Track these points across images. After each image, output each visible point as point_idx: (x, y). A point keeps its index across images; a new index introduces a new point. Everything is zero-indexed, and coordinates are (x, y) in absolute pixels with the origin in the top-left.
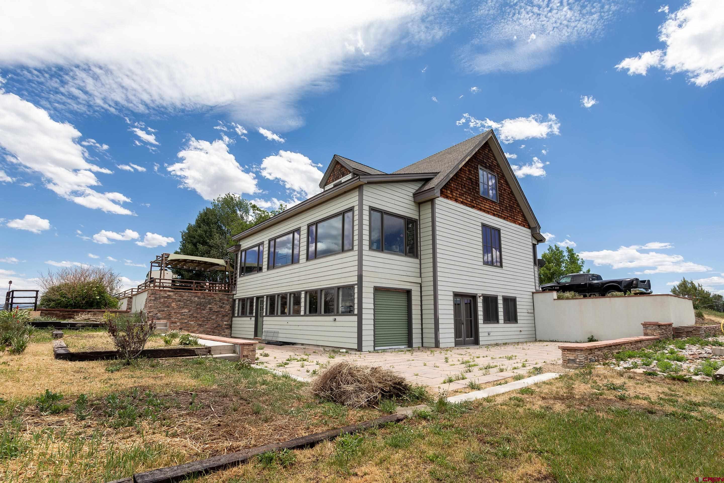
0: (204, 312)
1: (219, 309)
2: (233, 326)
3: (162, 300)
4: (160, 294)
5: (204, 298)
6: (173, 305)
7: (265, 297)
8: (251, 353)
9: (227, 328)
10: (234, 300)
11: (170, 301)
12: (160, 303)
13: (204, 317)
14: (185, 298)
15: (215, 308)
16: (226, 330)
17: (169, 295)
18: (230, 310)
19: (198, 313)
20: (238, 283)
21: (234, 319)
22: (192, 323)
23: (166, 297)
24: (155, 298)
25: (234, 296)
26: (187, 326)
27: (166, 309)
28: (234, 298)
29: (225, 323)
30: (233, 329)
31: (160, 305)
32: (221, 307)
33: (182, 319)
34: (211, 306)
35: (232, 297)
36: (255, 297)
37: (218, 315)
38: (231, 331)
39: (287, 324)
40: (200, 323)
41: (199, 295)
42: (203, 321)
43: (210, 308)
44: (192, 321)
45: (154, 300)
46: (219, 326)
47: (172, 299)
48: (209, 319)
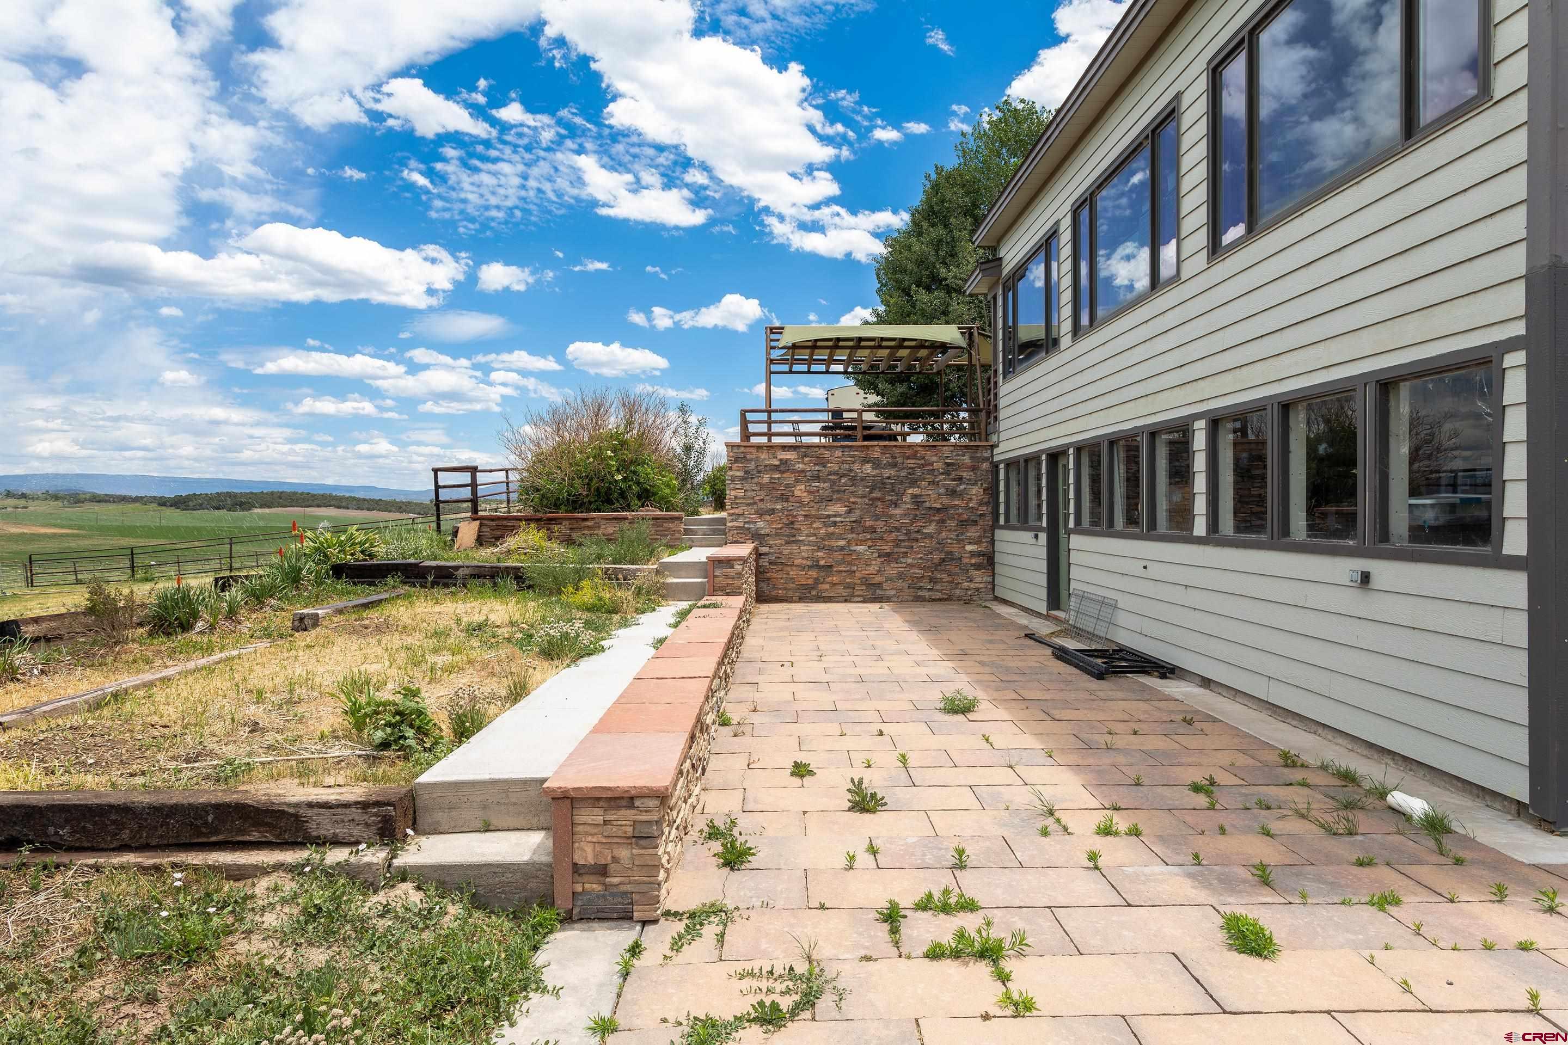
0: (897, 511)
1: (946, 501)
2: (998, 558)
3: (766, 478)
4: (757, 460)
5: (894, 465)
6: (797, 493)
7: (1071, 451)
8: (624, 853)
9: (978, 567)
10: (995, 466)
11: (790, 478)
12: (762, 486)
13: (897, 529)
14: (833, 466)
15: (934, 497)
16: (975, 574)
17: (784, 462)
18: (987, 504)
19: (877, 518)
20: (1002, 403)
21: (999, 534)
22: (861, 548)
23: (775, 468)
24: (746, 472)
25: (996, 451)
26: (848, 559)
27: (779, 507)
28: (996, 459)
29: (969, 548)
30: (998, 569)
31: (762, 495)
32: (953, 493)
33: (830, 536)
34: (916, 491)
35: (987, 454)
36: (1042, 451)
37: (943, 521)
38: (994, 575)
39: (1142, 573)
40: (887, 549)
41: (877, 453)
42: (897, 543)
43: (914, 496)
44: (862, 542)
45: (743, 479)
46: (949, 558)
47: (794, 471)
48: (914, 536)
